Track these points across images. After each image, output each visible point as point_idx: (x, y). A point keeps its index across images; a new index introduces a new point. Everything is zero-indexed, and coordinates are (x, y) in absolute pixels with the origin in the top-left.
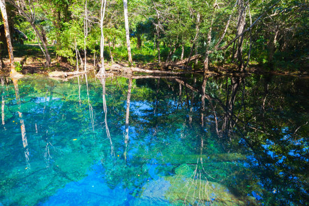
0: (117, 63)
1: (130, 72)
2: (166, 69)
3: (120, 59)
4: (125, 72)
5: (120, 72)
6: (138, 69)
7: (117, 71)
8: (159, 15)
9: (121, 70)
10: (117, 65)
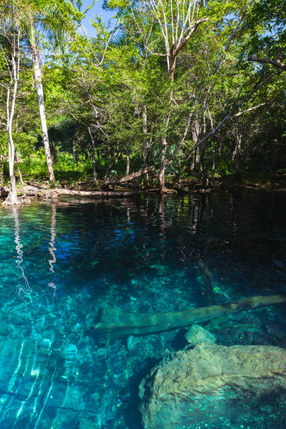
0: (29, 184)
1: (55, 196)
2: (105, 188)
3: (31, 179)
4: (47, 196)
5: (39, 196)
6: (67, 191)
7: (33, 195)
8: (97, 112)
9: (40, 194)
10: (30, 187)
